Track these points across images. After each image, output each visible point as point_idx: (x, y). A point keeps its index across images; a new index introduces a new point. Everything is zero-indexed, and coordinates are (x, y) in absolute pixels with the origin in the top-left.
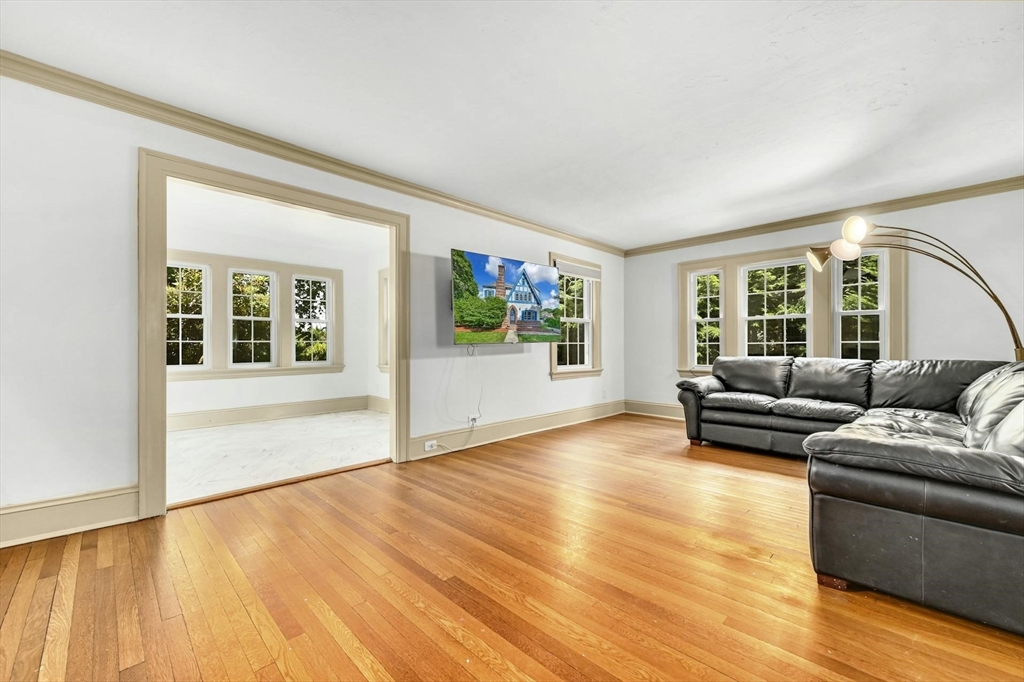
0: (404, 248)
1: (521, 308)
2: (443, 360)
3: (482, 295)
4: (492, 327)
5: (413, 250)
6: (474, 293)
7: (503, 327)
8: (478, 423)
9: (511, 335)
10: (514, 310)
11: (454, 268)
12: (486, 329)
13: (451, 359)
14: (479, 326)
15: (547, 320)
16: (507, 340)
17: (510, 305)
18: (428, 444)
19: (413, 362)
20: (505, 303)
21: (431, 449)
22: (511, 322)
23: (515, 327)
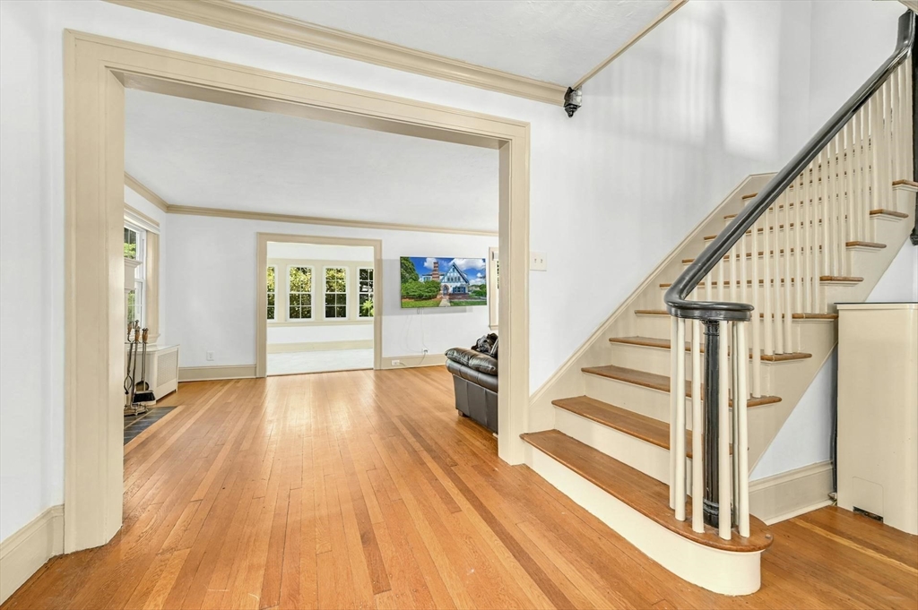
0: (378, 258)
1: (451, 286)
2: (404, 317)
3: (422, 280)
4: (430, 298)
5: (383, 258)
6: (416, 279)
7: (438, 297)
8: (429, 353)
9: (445, 301)
10: (446, 288)
11: (402, 267)
12: (425, 299)
13: (410, 316)
14: (420, 298)
15: (475, 292)
16: (441, 304)
17: (443, 284)
18: (393, 362)
19: (384, 317)
20: (439, 283)
21: (395, 364)
22: (444, 294)
23: (448, 297)
